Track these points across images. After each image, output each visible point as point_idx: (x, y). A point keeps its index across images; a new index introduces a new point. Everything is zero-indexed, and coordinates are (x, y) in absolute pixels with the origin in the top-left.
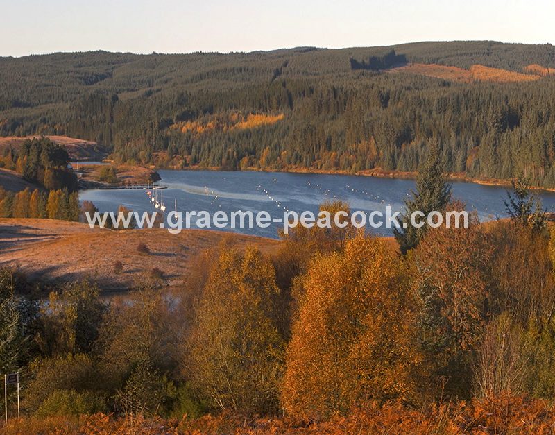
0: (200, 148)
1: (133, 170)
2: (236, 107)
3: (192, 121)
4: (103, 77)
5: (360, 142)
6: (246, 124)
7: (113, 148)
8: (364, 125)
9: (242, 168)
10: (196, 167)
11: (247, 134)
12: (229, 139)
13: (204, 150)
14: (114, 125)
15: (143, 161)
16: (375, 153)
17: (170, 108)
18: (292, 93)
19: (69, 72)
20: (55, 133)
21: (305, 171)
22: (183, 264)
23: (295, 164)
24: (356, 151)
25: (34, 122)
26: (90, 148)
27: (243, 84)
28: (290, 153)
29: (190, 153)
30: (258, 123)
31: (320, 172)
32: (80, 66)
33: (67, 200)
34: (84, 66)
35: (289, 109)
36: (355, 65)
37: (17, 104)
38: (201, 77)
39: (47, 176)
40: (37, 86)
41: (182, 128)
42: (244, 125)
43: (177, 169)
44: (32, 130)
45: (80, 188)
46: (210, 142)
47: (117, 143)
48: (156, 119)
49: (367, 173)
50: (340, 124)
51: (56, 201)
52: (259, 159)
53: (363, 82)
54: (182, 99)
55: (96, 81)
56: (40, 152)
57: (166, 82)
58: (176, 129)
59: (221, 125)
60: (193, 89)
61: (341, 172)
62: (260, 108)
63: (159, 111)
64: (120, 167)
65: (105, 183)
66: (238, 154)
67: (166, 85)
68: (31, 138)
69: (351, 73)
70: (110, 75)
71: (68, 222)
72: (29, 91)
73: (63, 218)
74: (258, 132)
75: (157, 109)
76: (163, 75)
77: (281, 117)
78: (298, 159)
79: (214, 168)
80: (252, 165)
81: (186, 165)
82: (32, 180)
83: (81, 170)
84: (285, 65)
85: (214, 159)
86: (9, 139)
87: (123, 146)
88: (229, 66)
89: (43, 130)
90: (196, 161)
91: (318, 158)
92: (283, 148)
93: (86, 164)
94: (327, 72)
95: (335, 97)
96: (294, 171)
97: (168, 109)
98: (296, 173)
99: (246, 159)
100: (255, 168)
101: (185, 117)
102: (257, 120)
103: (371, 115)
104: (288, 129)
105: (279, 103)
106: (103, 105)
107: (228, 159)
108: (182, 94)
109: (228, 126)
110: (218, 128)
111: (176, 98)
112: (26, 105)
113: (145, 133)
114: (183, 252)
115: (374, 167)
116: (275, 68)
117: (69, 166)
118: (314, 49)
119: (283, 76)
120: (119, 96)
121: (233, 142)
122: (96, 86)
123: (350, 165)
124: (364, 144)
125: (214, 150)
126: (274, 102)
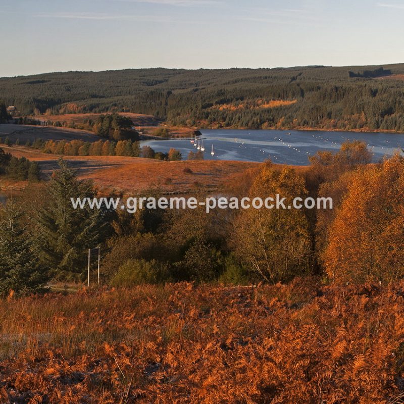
0: (232, 119)
1: (181, 130)
2: (261, 97)
3: (227, 104)
4: (161, 82)
5: (353, 114)
6: (268, 105)
7: (166, 118)
8: (357, 106)
9: (263, 128)
10: (228, 128)
11: (269, 111)
12: (255, 113)
13: (235, 119)
14: (168, 107)
15: (189, 125)
16: (364, 120)
17: (211, 98)
18: (304, 90)
19: (135, 79)
20: (123, 111)
21: (311, 129)
22: (217, 179)
23: (304, 125)
24: (350, 119)
25: (107, 105)
26: (150, 119)
27: (267, 85)
28: (300, 120)
29: (224, 121)
30: (277, 105)
31: (321, 130)
32: (144, 76)
33: (131, 146)
34: (147, 76)
35: (301, 98)
36: (352, 75)
37: (94, 96)
38: (236, 81)
39: (116, 132)
40: (111, 87)
41: (219, 108)
42: (266, 106)
43: (215, 129)
44: (107, 109)
45: (140, 140)
46: (240, 115)
47: (170, 116)
48: (200, 104)
49: (357, 130)
50: (339, 105)
51: (123, 147)
52: (277, 123)
53: (358, 83)
54: (221, 93)
55: (156, 84)
56: (110, 122)
57: (209, 84)
58: (215, 108)
59: (249, 106)
60: (230, 88)
61: (337, 130)
62: (279, 96)
63: (203, 99)
64: (171, 128)
65: (160, 137)
66: (261, 121)
67: (209, 86)
68: (105, 114)
69: (349, 79)
70: (166, 81)
71: (130, 157)
72: (104, 89)
73: (127, 155)
74: (277, 109)
75: (202, 98)
76: (208, 81)
77: (295, 101)
78: (306, 123)
79: (242, 128)
80: (271, 126)
81: (221, 127)
82: (105, 135)
83: (142, 130)
84: (300, 75)
85: (242, 124)
86: (88, 114)
87: (174, 117)
88: (257, 75)
89: (114, 110)
90: (228, 125)
91: (321, 123)
92: (295, 118)
93: (145, 127)
94: (331, 79)
95: (336, 91)
96: (302, 129)
97: (210, 98)
98: (304, 130)
99: (266, 124)
100: (273, 128)
101: (222, 102)
102: (278, 103)
103: (363, 100)
104: (300, 107)
105: (294, 95)
106: (160, 97)
107: (253, 123)
108: (221, 90)
109: (254, 106)
110: (247, 108)
111: (216, 92)
112: (101, 97)
113: (192, 110)
114: (218, 173)
115: (362, 127)
116: (292, 76)
117: (133, 128)
118: (323, 66)
119: (298, 81)
120: (173, 92)
121: (258, 114)
122: (156, 87)
123: (345, 126)
124: (356, 116)
125: (243, 119)
126: (290, 94)
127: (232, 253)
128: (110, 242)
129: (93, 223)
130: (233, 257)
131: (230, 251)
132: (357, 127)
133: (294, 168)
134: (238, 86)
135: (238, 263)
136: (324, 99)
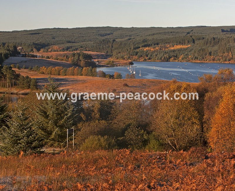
0: (152, 55)
1: (122, 61)
2: (169, 43)
3: (149, 47)
4: (109, 34)
5: (225, 53)
6: (173, 48)
7: (112, 55)
8: (227, 49)
9: (171, 61)
10: (150, 61)
11: (174, 51)
12: (165, 52)
13: (154, 56)
14: (113, 48)
15: (126, 59)
16: (231, 56)
17: (139, 43)
18: (195, 39)
19: (93, 33)
20: (86, 50)
21: (199, 62)
22: (144, 90)
23: (195, 60)
24: (222, 56)
25: (77, 47)
26: (103, 55)
27: (173, 36)
28: (192, 57)
29: (147, 56)
30: (179, 48)
31: (206, 62)
32: (98, 31)
33: (91, 70)
34: (100, 31)
35: (193, 44)
36: (223, 31)
37: (69, 42)
38: (154, 34)
39: (82, 63)
40: (79, 37)
41: (144, 49)
42: (172, 48)
43: (141, 61)
44: (77, 49)
45: (97, 67)
46: (157, 53)
47: (114, 53)
48: (132, 47)
49: (227, 62)
50: (216, 48)
51: (86, 71)
52: (179, 58)
53: (227, 36)
54: (144, 41)
55: (106, 35)
56: (79, 56)
57: (138, 36)
58: (141, 49)
59: (162, 48)
60: (150, 38)
61: (215, 62)
62: (180, 43)
63: (134, 44)
64: (115, 61)
65: (108, 65)
66: (169, 57)
67: (138, 37)
68: (76, 52)
69: (221, 33)
70: (112, 34)
71: (91, 77)
72: (75, 38)
73: (89, 76)
74: (179, 50)
75: (133, 44)
76: (137, 34)
77: (189, 46)
78: (196, 58)
79: (158, 61)
80: (175, 60)
81: (145, 60)
82: (76, 64)
83: (98, 61)
84: (192, 31)
85: (158, 58)
86: (66, 52)
87: (117, 54)
88: (166, 31)
89: (81, 50)
90: (150, 59)
91: (205, 58)
92: (189, 55)
93: (100, 60)
94: (211, 33)
95: (214, 40)
96: (194, 62)
97: (138, 43)
98: (195, 62)
99: (173, 58)
100: (177, 61)
101: (145, 46)
102: (179, 47)
103: (230, 45)
104: (192, 49)
105: (188, 42)
106: (109, 42)
107: (165, 58)
108: (145, 39)
109: (165, 48)
110: (161, 49)
111: (142, 40)
112: (73, 43)
113: (127, 50)
114: (144, 86)
115: (230, 61)
116: (187, 32)
117: (92, 60)
118: (205, 26)
119: (191, 34)
120: (116, 40)
121: (167, 53)
122: (106, 37)
123: (219, 60)
124: (226, 54)
125: (158, 56)
126: (186, 42)
127: (154, 133)
128: (80, 125)
129: (70, 114)
130: (154, 135)
131: (152, 132)
132: (227, 60)
133: (190, 84)
134: (155, 37)
135: (157, 139)
136: (207, 44)
